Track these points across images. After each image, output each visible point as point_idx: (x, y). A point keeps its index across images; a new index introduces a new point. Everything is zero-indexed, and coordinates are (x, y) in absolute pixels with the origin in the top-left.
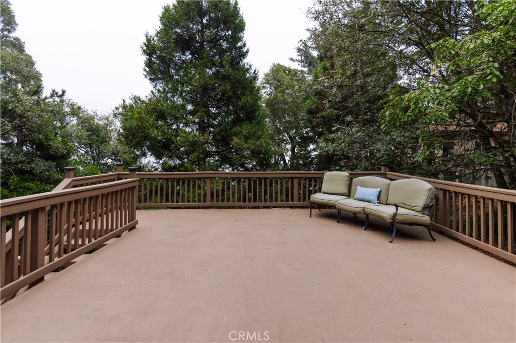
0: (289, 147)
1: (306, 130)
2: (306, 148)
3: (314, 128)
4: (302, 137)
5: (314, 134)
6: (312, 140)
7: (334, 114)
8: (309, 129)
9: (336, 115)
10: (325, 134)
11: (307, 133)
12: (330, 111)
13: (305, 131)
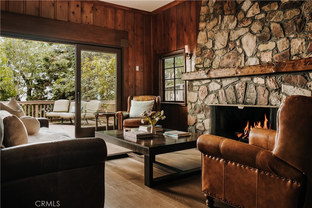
0: (25, 89)
1: (43, 74)
2: (43, 90)
3: (50, 73)
4: (39, 81)
5: (50, 77)
6: (48, 83)
7: (66, 63)
8: (45, 73)
9: (68, 64)
10: (59, 78)
11: (44, 76)
12: (63, 61)
13: (41, 74)
